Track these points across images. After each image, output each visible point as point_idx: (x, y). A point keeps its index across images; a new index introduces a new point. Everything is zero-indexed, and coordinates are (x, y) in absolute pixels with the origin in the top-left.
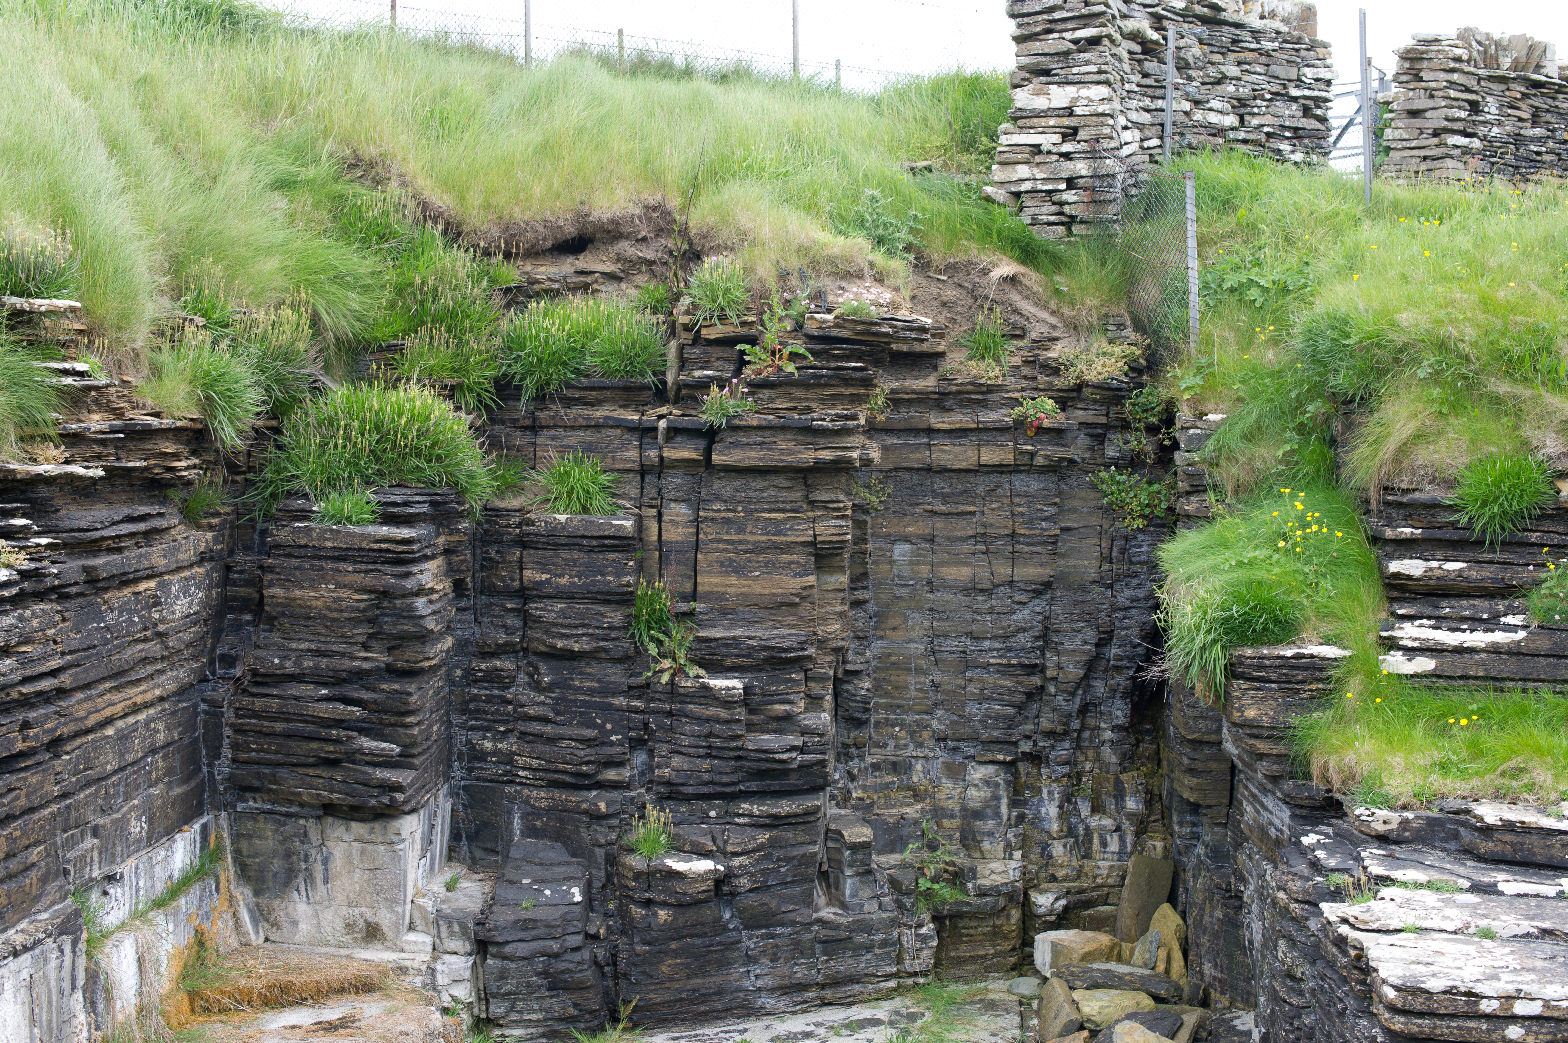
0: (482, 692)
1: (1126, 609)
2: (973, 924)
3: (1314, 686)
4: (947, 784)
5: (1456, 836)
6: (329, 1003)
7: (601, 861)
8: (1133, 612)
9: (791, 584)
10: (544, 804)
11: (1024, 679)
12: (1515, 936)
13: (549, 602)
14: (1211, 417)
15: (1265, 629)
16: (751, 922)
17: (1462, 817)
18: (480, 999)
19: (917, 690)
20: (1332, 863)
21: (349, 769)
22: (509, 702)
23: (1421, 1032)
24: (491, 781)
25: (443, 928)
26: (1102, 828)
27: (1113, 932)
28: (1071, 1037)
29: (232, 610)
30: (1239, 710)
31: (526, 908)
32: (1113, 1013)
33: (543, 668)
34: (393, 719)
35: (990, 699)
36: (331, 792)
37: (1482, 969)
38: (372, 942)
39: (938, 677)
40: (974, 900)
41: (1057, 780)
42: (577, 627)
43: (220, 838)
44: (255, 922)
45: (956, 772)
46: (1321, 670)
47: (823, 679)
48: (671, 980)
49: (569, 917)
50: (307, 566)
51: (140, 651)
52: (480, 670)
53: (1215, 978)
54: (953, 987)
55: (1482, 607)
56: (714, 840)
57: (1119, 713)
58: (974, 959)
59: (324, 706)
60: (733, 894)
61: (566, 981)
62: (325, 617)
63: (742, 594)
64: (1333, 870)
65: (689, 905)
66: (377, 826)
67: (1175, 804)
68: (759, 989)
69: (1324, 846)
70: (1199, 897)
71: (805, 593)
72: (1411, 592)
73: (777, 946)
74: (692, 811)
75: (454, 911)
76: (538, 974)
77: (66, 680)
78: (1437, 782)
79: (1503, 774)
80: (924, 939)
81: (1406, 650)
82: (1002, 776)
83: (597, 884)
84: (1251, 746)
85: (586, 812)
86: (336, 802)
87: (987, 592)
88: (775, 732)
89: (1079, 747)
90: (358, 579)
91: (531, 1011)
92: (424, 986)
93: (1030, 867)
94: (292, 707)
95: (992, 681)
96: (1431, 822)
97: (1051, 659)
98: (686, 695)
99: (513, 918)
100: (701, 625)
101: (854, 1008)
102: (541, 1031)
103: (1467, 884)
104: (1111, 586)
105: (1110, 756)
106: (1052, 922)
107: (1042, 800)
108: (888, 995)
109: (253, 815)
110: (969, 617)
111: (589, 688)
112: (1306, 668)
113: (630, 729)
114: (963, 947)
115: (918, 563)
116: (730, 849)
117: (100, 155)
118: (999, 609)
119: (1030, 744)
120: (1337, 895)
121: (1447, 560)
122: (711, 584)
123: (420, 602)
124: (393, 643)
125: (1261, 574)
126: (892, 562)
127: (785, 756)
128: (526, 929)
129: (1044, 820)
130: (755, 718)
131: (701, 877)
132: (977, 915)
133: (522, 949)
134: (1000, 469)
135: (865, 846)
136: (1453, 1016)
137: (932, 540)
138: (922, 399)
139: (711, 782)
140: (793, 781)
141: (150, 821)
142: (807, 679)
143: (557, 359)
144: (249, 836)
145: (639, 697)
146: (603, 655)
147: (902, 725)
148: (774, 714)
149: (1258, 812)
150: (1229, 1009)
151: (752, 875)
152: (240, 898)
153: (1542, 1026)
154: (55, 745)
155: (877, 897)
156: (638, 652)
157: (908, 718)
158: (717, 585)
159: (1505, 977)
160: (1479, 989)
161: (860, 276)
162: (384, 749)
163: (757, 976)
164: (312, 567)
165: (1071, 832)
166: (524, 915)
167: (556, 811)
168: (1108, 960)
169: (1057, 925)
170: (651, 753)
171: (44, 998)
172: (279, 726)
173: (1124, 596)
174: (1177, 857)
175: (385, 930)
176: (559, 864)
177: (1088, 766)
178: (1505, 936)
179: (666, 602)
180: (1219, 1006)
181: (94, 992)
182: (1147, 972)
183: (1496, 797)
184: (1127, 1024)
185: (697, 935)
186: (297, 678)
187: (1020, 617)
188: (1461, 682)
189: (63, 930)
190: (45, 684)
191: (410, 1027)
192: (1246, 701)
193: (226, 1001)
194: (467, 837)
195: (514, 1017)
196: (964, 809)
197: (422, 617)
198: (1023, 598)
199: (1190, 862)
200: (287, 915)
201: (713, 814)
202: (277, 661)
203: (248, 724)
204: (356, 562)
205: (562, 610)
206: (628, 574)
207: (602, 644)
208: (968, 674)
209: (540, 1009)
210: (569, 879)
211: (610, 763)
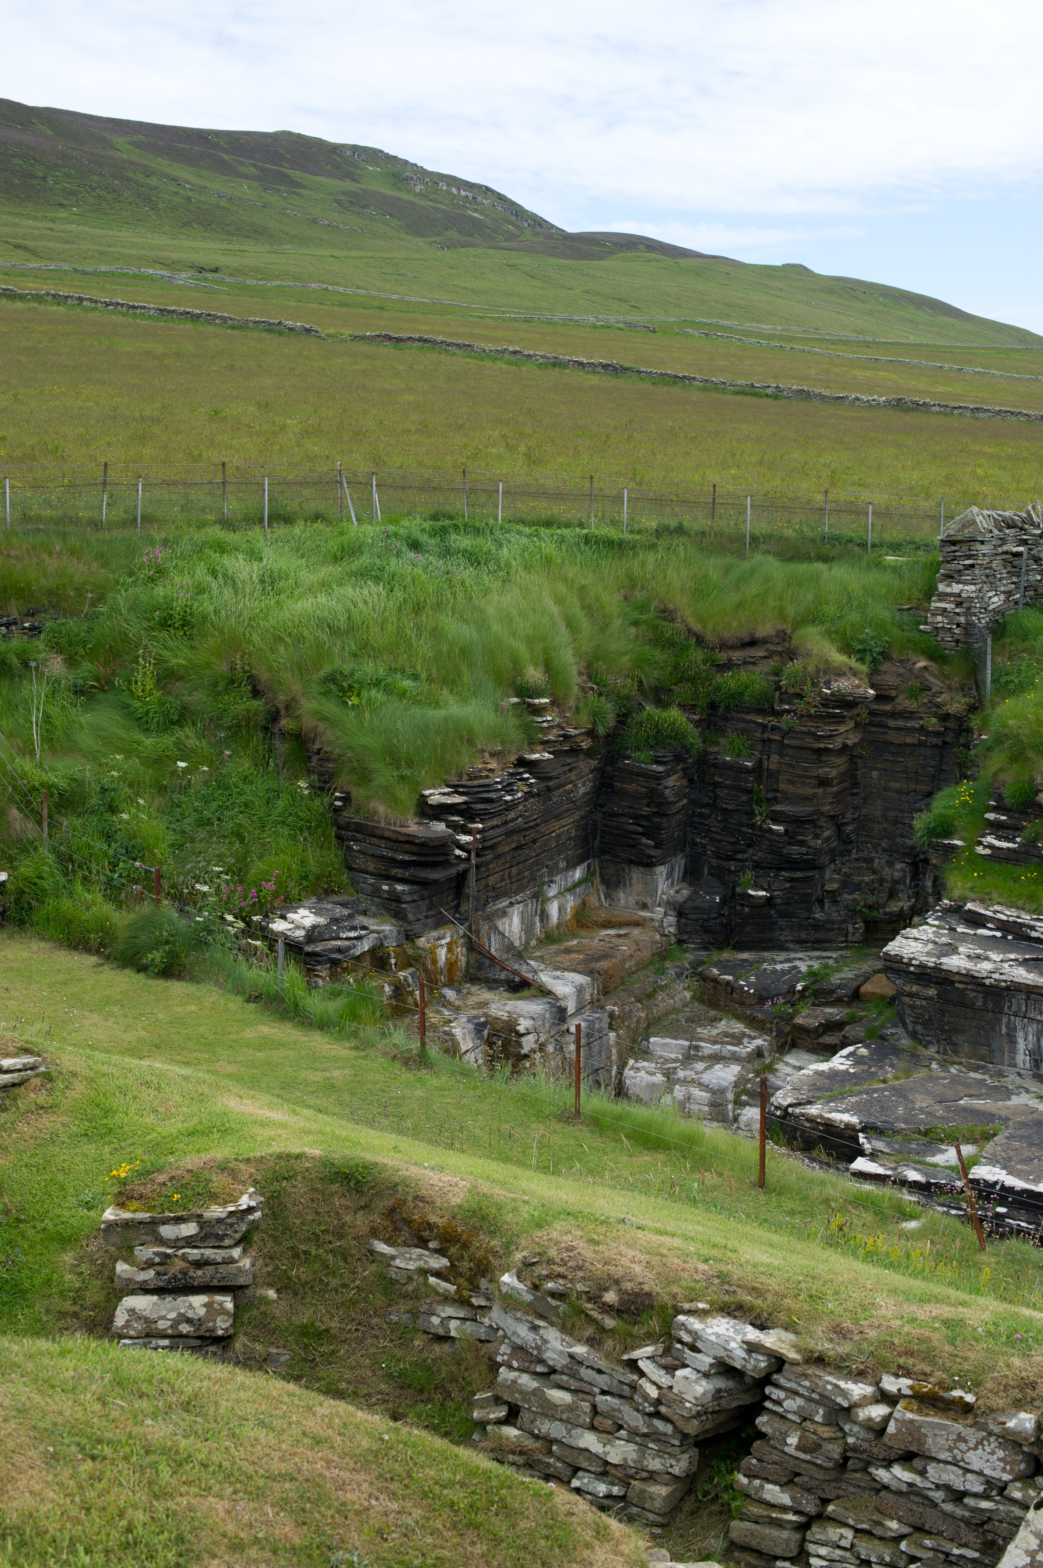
2: (883, 926)
3: (951, 855)
4: (886, 869)
6: (623, 928)
7: (728, 888)
9: (809, 791)
10: (714, 865)
12: (939, 943)
13: (722, 789)
14: (983, 737)
15: (941, 834)
16: (782, 915)
17: (961, 906)
18: (679, 933)
19: (877, 830)
21: (638, 849)
22: (706, 825)
24: (698, 854)
25: (669, 907)
29: (602, 790)
31: (699, 902)
33: (719, 814)
34: (655, 832)
35: (904, 837)
36: (632, 856)
38: (644, 909)
39: (885, 826)
40: (881, 916)
42: (730, 800)
43: (594, 869)
44: (606, 898)
45: (890, 864)
46: (955, 849)
48: (750, 934)
49: (713, 907)
50: (627, 776)
51: (565, 808)
54: (872, 949)
55: (1009, 834)
56: (768, 885)
58: (884, 939)
59: (630, 826)
60: (774, 905)
61: (710, 930)
62: (633, 795)
63: (791, 793)
65: (756, 907)
66: (648, 869)
68: (785, 941)
71: (814, 795)
73: (793, 925)
74: (762, 873)
75: (675, 900)
76: (699, 926)
77: (538, 821)
80: (857, 929)
81: (983, 846)
82: (908, 868)
83: (725, 896)
85: (727, 870)
86: (633, 859)
87: (906, 794)
88: (797, 847)
90: (644, 784)
91: (697, 939)
92: (659, 926)
94: (620, 826)
95: (906, 829)
98: (765, 830)
99: (694, 905)
100: (778, 803)
101: (821, 952)
102: (700, 946)
103: (947, 928)
107: (925, 879)
108: (842, 949)
109: (606, 861)
110: (899, 803)
111: (734, 823)
112: (951, 848)
113: (746, 840)
114: (879, 934)
115: (880, 779)
116: (774, 888)
117: (563, 629)
118: (910, 801)
121: (1001, 815)
122: (782, 788)
123: (667, 791)
124: (656, 805)
126: (871, 778)
127: (799, 856)
128: (697, 910)
130: (788, 841)
131: (761, 897)
132: (881, 922)
133: (694, 917)
134: (912, 745)
135: (832, 892)
137: (886, 770)
138: (885, 714)
139: (771, 863)
140: (802, 865)
141: (567, 862)
142: (813, 827)
143: (732, 696)
144: (604, 868)
145: (750, 829)
146: (740, 812)
147: (871, 843)
148: (797, 840)
151: (782, 898)
152: (600, 890)
154: (534, 841)
155: (838, 911)
156: (751, 812)
157: (874, 841)
158: (784, 788)
161: (844, 674)
162: (649, 843)
163: (785, 936)
164: (629, 777)
166: (696, 904)
167: (718, 868)
170: (752, 850)
171: (526, 917)
172: (615, 832)
175: (649, 905)
176: (715, 887)
179: (763, 794)
181: (543, 917)
185: (760, 918)
186: (623, 815)
187: (919, 805)
188: (999, 859)
189: (533, 897)
190: (531, 824)
191: (647, 939)
193: (588, 924)
194: (689, 874)
195: (691, 940)
196: (892, 880)
197: (668, 796)
198: (920, 798)
200: (616, 897)
201: (770, 875)
202: (616, 809)
203: (605, 830)
204: (644, 777)
205: (726, 793)
206: (749, 783)
207: (739, 807)
209: (700, 939)
210: (717, 894)
211: (739, 852)
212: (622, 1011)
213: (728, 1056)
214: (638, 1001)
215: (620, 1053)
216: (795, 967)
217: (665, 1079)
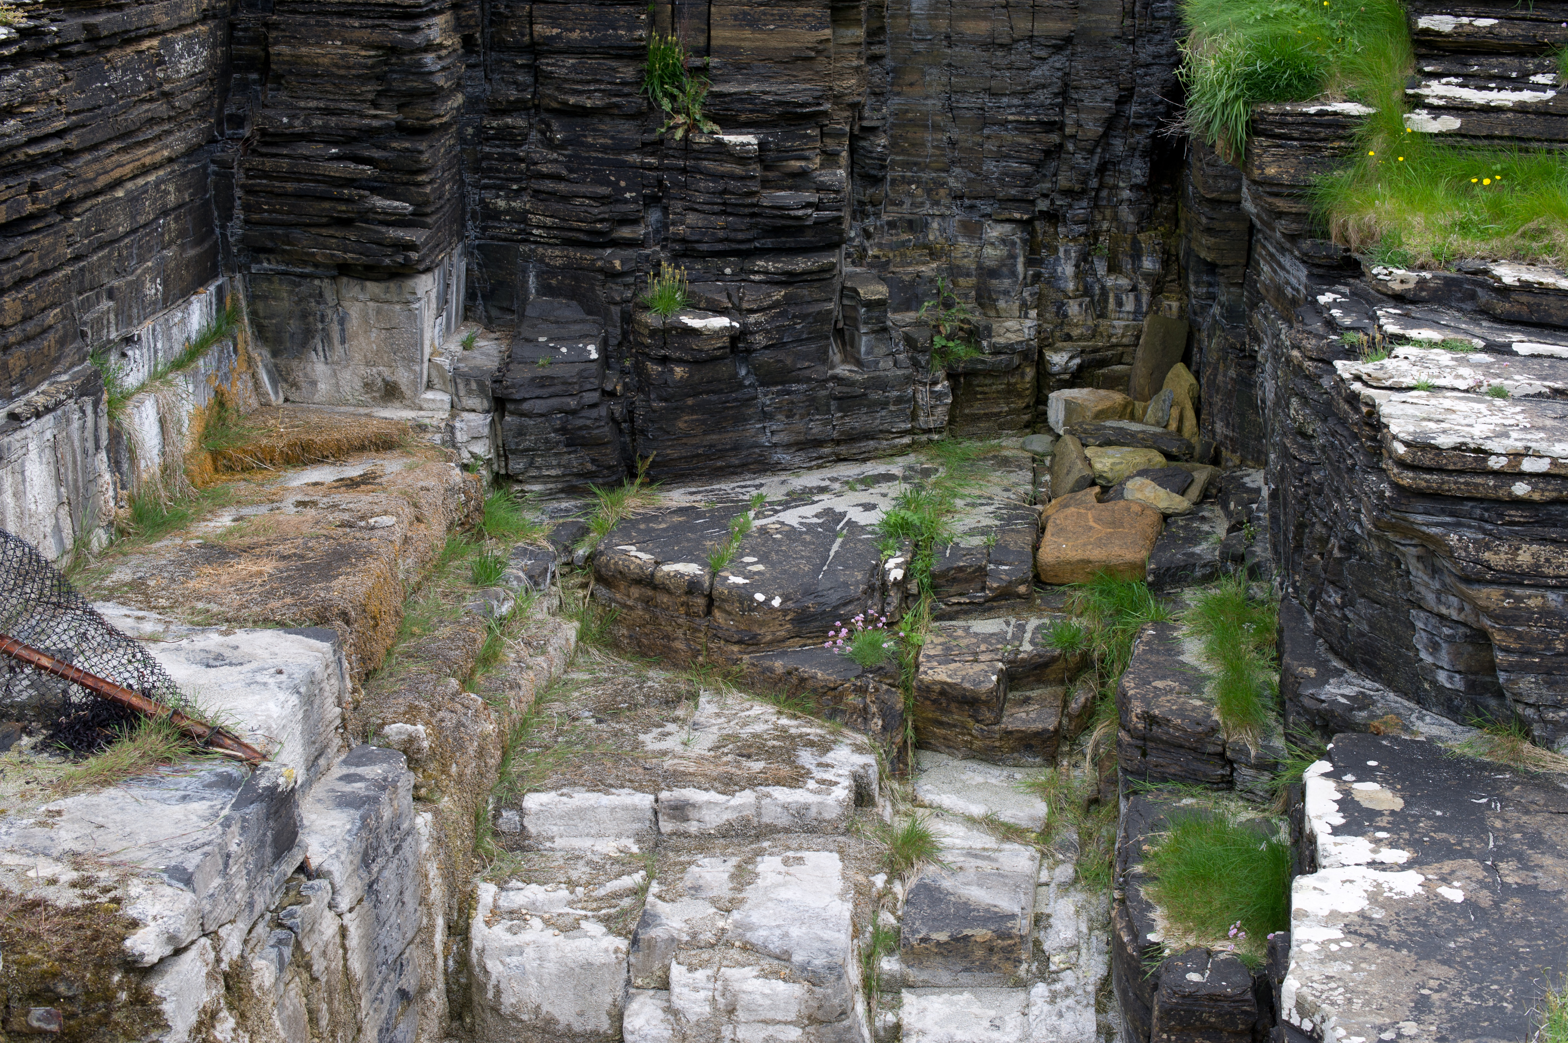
0: (494, 150)
1: (1148, 65)
2: (987, 382)
3: (1336, 144)
4: (963, 242)
5: (1473, 296)
6: (351, 460)
7: (617, 318)
8: (1155, 69)
9: (807, 38)
10: (559, 262)
11: (1043, 137)
12: (1527, 395)
13: (560, 57)
15: (1289, 85)
16: (767, 379)
17: (1480, 277)
18: (499, 456)
19: (934, 147)
20: (1348, 321)
21: (362, 228)
22: (522, 160)
23: (1429, 488)
24: (505, 240)
25: (461, 386)
26: (1118, 288)
27: (1127, 390)
28: (1083, 492)
29: (238, 69)
30: (1260, 167)
31: (543, 366)
32: (1124, 469)
33: (555, 125)
34: (405, 178)
35: (1008, 157)
36: (345, 252)
37: (1492, 427)
38: (390, 401)
39: (955, 134)
40: (989, 358)
41: (1074, 239)
42: (588, 82)
43: (236, 300)
44: (274, 383)
45: (972, 230)
46: (1344, 127)
47: (839, 135)
48: (688, 436)
49: (585, 374)
50: (313, 22)
51: (147, 111)
52: (492, 128)
53: (1226, 437)
54: (966, 444)
55: (1512, 66)
56: (729, 297)
57: (1138, 172)
58: (988, 416)
59: (335, 165)
60: (749, 351)
61: (583, 437)
62: (333, 75)
63: (757, 48)
64: (1348, 329)
65: (705, 362)
66: (392, 285)
67: (1191, 264)
68: (775, 445)
69: (1339, 305)
70: (1213, 357)
71: (821, 47)
72: (1439, 49)
73: (792, 402)
74: (707, 268)
75: (471, 369)
76: (556, 431)
77: (72, 141)
78: (1456, 242)
79: (1523, 235)
80: (939, 396)
81: (1431, 108)
82: (1019, 234)
83: (613, 342)
84: (1270, 204)
85: (601, 270)
86: (350, 261)
87: (1007, 47)
88: (790, 189)
89: (1096, 206)
90: (365, 35)
91: (550, 467)
92: (444, 443)
93: (1045, 325)
94: (302, 167)
95: (1009, 138)
96: (1449, 282)
97: (1070, 116)
98: (700, 151)
99: (529, 375)
100: (715, 80)
101: (869, 464)
102: (560, 486)
103: (1481, 344)
104: (1132, 42)
105: (1127, 215)
106: (1066, 381)
107: (1058, 259)
108: (902, 451)
109: (267, 276)
110: (987, 73)
111: (602, 145)
112: (1328, 125)
113: (644, 186)
114: (977, 404)
115: (936, 17)
116: (745, 306)
118: (1018, 64)
119: (1047, 202)
120: (1351, 353)
121: (1478, 16)
122: (725, 38)
123: (429, 58)
124: (403, 100)
125: (1288, 29)
126: (909, 16)
127: (800, 213)
128: (543, 386)
129: (1060, 279)
130: (770, 175)
131: (717, 334)
132: (992, 373)
133: (539, 406)
135: (880, 304)
136: (1461, 472)
139: (727, 240)
140: (808, 238)
141: (165, 283)
142: (823, 135)
144: (265, 298)
145: (652, 154)
146: (616, 111)
147: (918, 183)
148: (789, 170)
149: (1275, 271)
150: (1239, 467)
151: (767, 332)
152: (258, 359)
153: (1549, 483)
154: (65, 207)
155: (892, 354)
156: (651, 108)
157: (925, 176)
158: (731, 39)
159: (1514, 435)
160: (1489, 445)
162: (396, 208)
163: (772, 433)
164: (318, 23)
165: (1087, 292)
166: (541, 372)
167: (571, 269)
168: (1121, 417)
169: (1071, 384)
170: (665, 210)
171: (69, 458)
172: (290, 186)
173: (1146, 53)
174: (1192, 317)
175: (404, 388)
176: (575, 322)
177: (1105, 226)
178: (1517, 396)
179: (679, 56)
180: (1230, 464)
181: (117, 452)
182: (1159, 430)
183: (1515, 258)
184: (1138, 481)
185: (714, 392)
186: (307, 137)
187: (1039, 73)
188: (1486, 142)
189: (83, 391)
190: (52, 146)
191: (431, 482)
192: (1266, 159)
193: (248, 459)
194: (484, 297)
195: (533, 473)
196: (980, 267)
197: (431, 73)
198: (1043, 53)
199: (1205, 322)
200: (306, 375)
201: (728, 271)
202: (285, 120)
203: (260, 185)
204: (362, 17)
205: (573, 65)
206: (640, 28)
207: (614, 100)
208: (986, 132)
209: (559, 465)
210: (586, 337)
211: (625, 221)
212: (438, 730)
213: (784, 821)
214: (467, 682)
215: (449, 874)
216: (832, 517)
217: (623, 944)
